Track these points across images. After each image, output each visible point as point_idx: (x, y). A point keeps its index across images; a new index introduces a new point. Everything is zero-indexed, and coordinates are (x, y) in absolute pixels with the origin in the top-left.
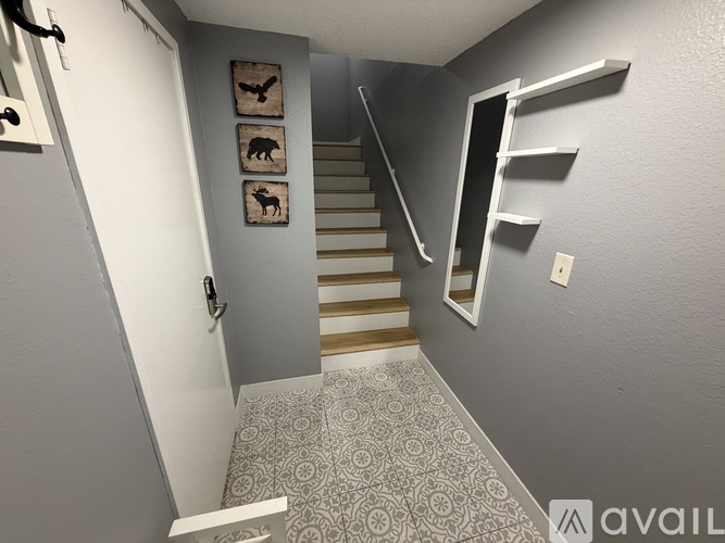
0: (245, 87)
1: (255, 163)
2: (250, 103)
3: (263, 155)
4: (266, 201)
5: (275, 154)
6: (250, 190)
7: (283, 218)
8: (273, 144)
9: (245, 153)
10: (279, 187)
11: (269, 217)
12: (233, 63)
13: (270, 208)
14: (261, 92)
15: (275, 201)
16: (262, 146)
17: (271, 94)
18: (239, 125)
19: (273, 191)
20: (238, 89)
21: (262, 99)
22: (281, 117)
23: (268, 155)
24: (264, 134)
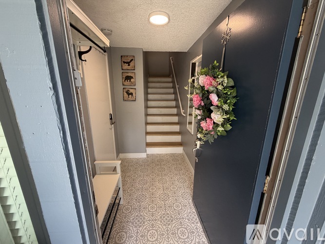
0: (124, 62)
1: (127, 83)
2: (126, 66)
3: (129, 81)
4: (129, 94)
5: (132, 80)
6: (125, 91)
7: (134, 99)
8: (132, 77)
9: (124, 80)
10: (133, 90)
11: (130, 99)
12: (122, 56)
13: (130, 96)
14: (129, 63)
15: (132, 94)
16: (128, 78)
17: (132, 64)
18: (123, 72)
19: (131, 91)
20: (123, 63)
21: (129, 65)
22: (134, 70)
23: (130, 80)
24: (129, 75)
